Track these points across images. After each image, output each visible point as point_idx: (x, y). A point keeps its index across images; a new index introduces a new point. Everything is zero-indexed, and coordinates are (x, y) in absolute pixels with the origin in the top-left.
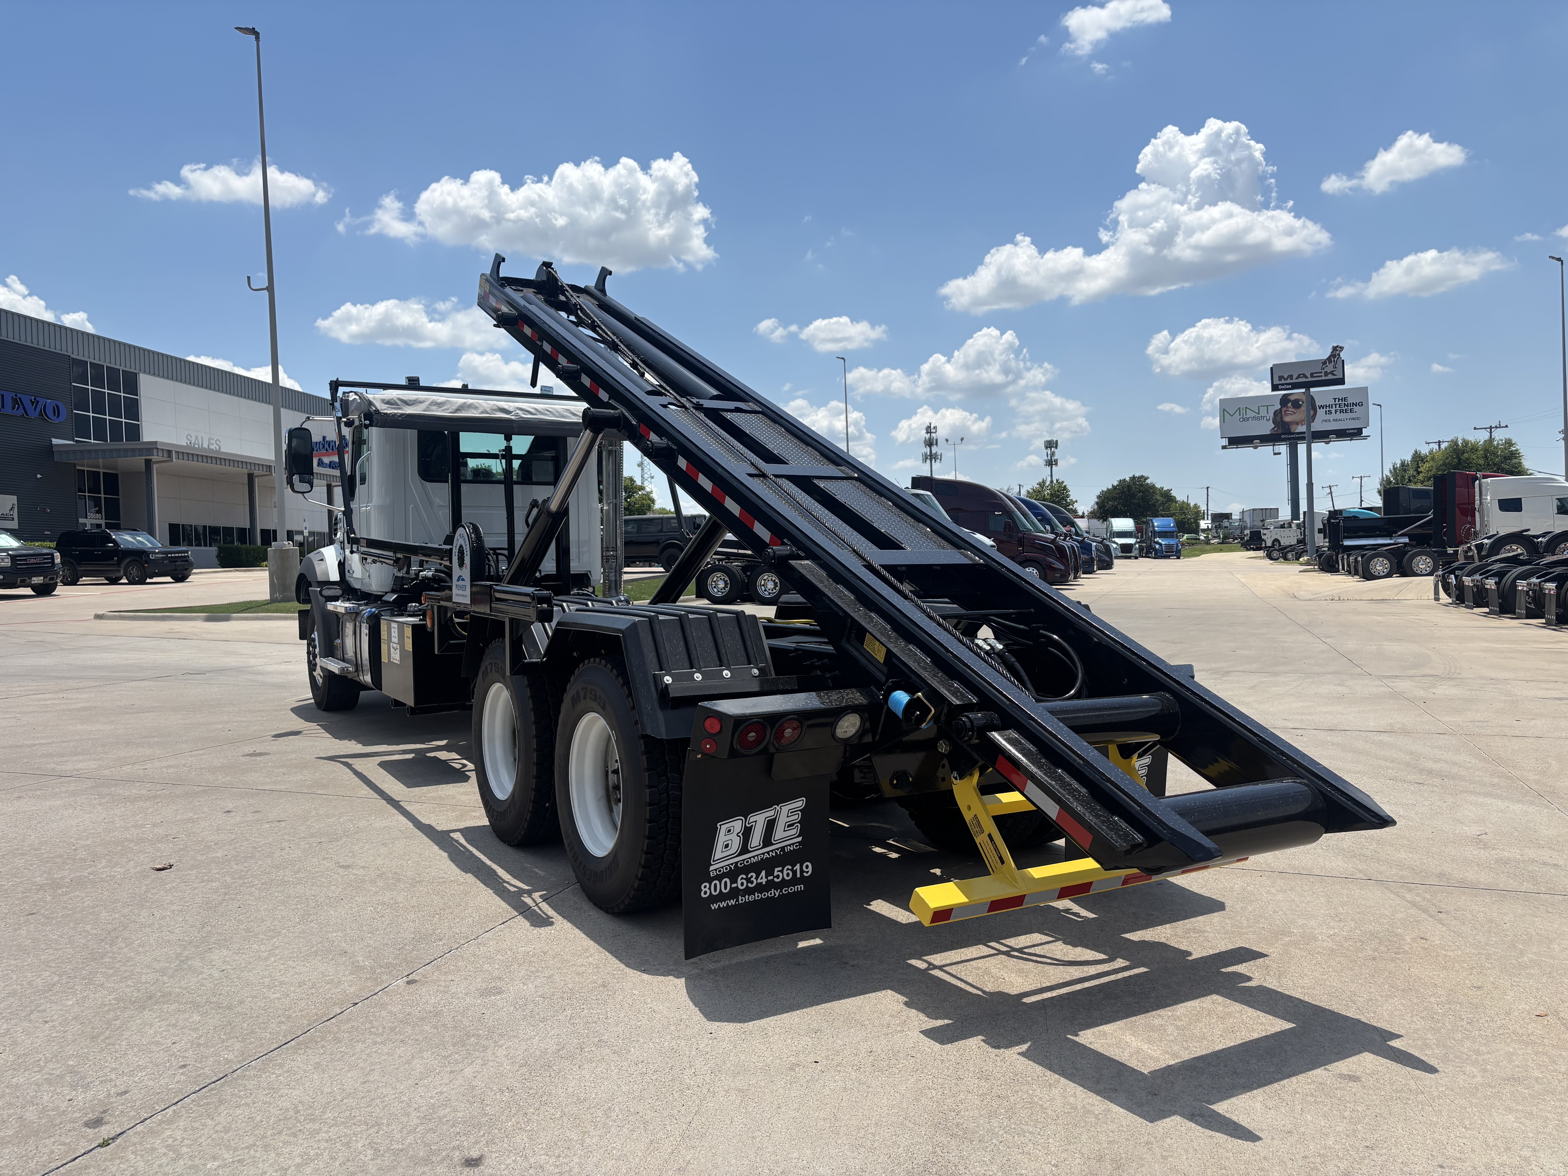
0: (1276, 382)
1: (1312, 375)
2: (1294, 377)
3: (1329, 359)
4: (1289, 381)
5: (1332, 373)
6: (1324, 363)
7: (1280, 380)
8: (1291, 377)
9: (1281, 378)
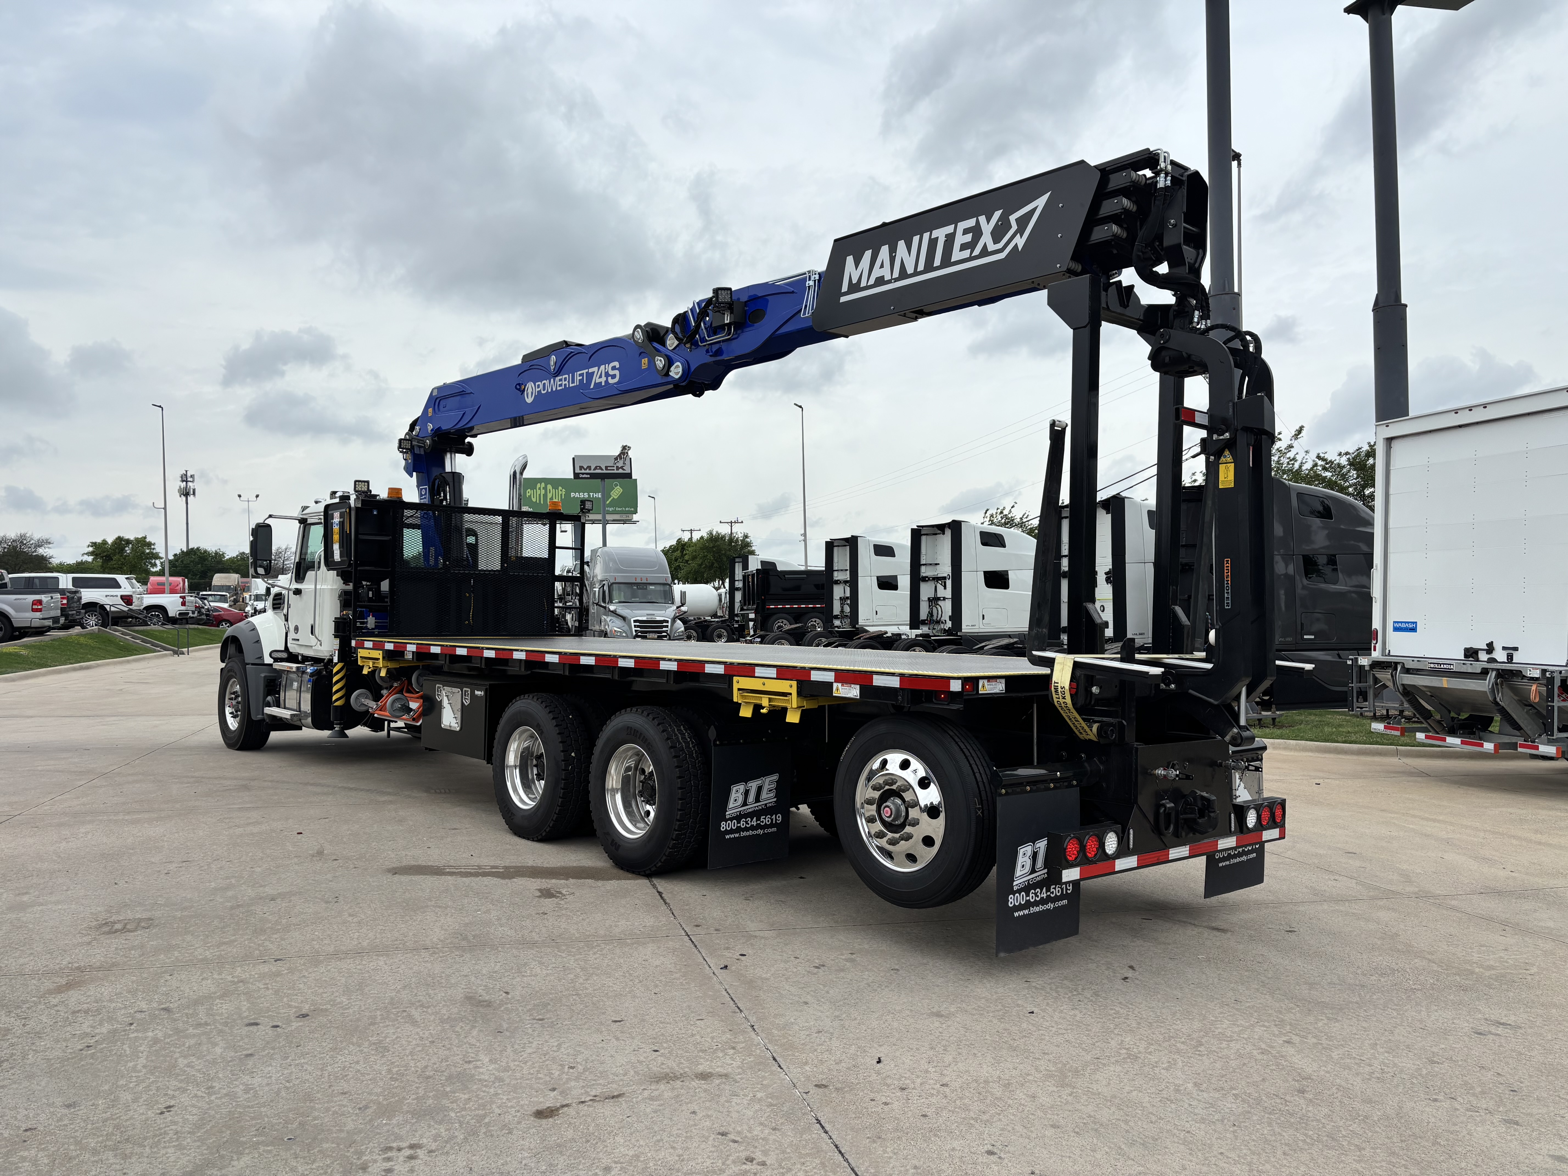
0: (578, 471)
1: (606, 468)
2: (592, 468)
3: (620, 455)
4: (588, 471)
5: (622, 468)
6: (616, 459)
7: (581, 470)
8: (589, 468)
9: (581, 468)
